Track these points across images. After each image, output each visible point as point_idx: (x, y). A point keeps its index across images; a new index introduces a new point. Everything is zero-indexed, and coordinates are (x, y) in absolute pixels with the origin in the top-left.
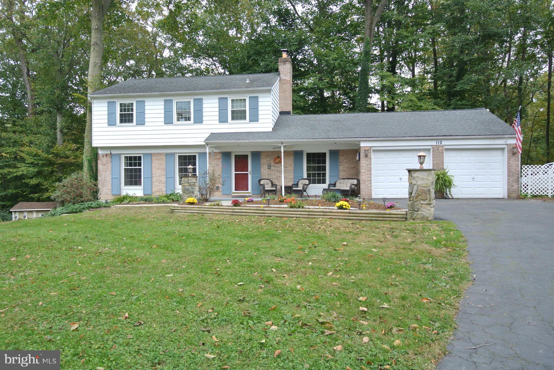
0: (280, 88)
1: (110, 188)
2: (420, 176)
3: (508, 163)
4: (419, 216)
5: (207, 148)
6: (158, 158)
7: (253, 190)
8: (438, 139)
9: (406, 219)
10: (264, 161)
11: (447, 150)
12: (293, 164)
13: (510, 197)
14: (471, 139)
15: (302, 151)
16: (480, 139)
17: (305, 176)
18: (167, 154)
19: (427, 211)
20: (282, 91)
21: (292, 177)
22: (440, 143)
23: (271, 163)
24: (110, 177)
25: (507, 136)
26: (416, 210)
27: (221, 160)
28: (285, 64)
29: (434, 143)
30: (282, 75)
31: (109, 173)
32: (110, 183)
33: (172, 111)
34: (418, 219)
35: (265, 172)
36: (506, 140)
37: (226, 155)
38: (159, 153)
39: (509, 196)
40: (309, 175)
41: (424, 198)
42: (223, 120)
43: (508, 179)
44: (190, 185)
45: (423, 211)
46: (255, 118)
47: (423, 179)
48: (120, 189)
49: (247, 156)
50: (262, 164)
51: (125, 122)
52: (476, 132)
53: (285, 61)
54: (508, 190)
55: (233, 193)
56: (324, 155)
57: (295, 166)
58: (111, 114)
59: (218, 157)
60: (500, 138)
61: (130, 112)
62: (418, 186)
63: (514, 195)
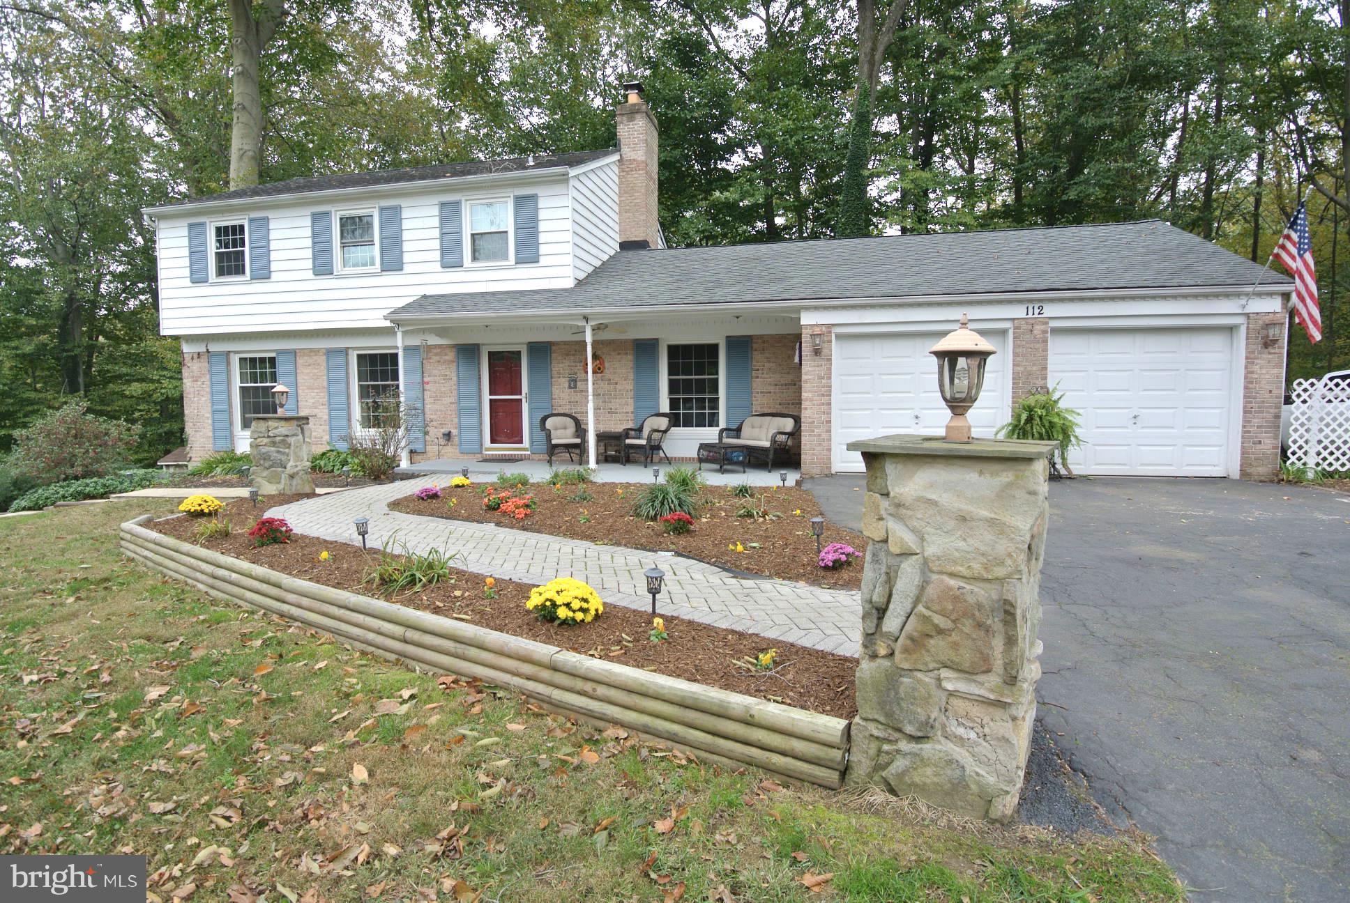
0: (621, 183)
1: (211, 434)
2: (945, 499)
3: (1248, 372)
4: (926, 775)
5: (399, 335)
6: (310, 361)
7: (532, 442)
8: (1031, 301)
9: (844, 772)
10: (560, 366)
11: (1055, 331)
12: (631, 376)
13: (1249, 474)
14: (1133, 298)
15: (657, 340)
16: (1164, 297)
17: (665, 407)
18: (329, 352)
19: (984, 748)
20: (625, 189)
21: (631, 408)
22: (1037, 311)
23: (576, 374)
24: (209, 409)
25: (1249, 289)
26: (909, 729)
27: (454, 366)
28: (631, 120)
29: (1019, 312)
30: (625, 150)
31: (205, 399)
32: (210, 421)
33: (329, 242)
34: (922, 789)
35: (562, 395)
36: (1243, 302)
37: (468, 352)
38: (311, 350)
39: (1243, 473)
40: (674, 404)
41: (966, 656)
42: (450, 260)
43: (1246, 423)
44: (274, 444)
45: (960, 741)
46: (529, 253)
47: (963, 519)
48: (232, 437)
49: (519, 353)
50: (555, 374)
51: (229, 273)
52: (1148, 278)
53: (632, 112)
54: (1243, 453)
55: (487, 449)
56: (714, 349)
57: (637, 381)
58: (196, 254)
59: (447, 358)
60: (1227, 296)
61: (239, 249)
62: (926, 566)
63: (1262, 470)
